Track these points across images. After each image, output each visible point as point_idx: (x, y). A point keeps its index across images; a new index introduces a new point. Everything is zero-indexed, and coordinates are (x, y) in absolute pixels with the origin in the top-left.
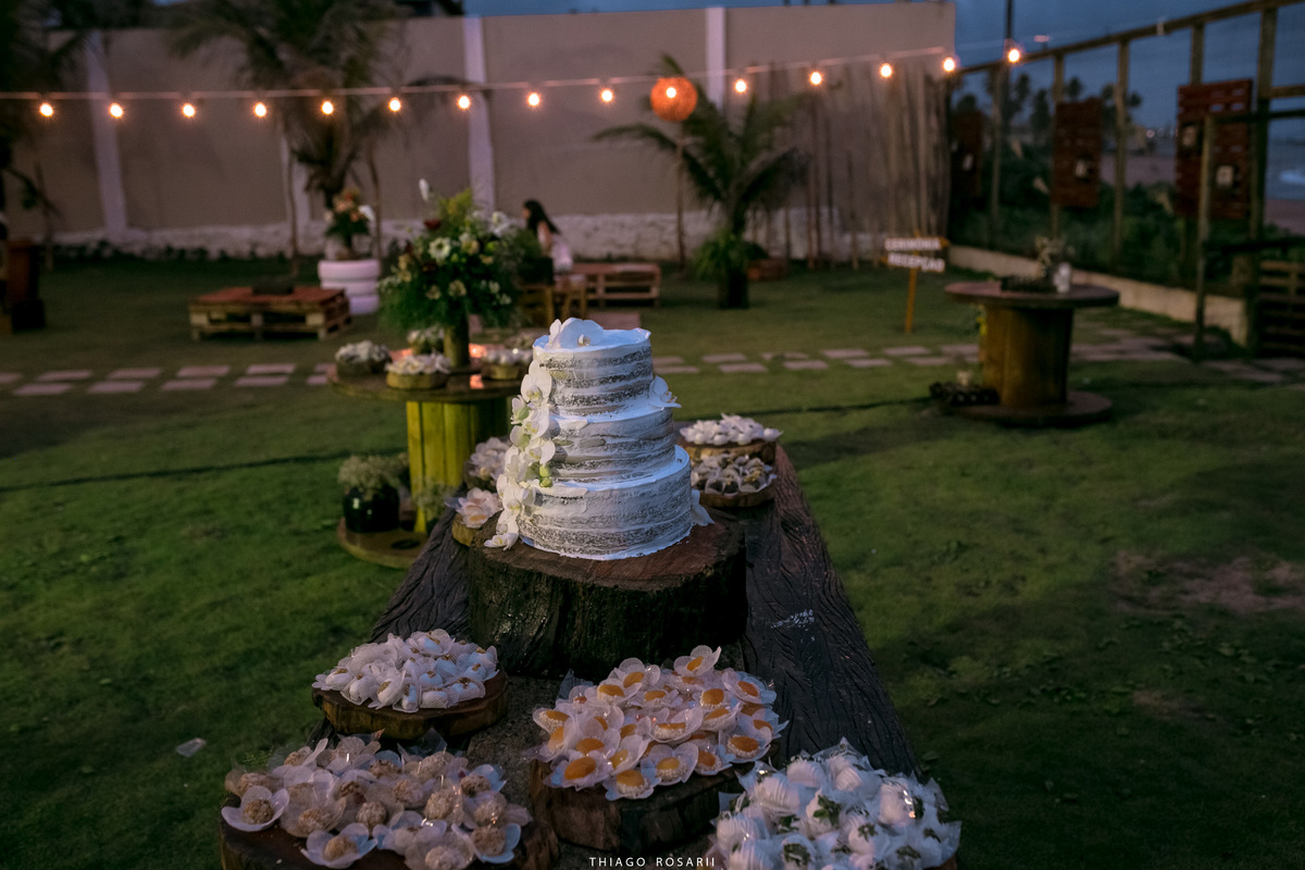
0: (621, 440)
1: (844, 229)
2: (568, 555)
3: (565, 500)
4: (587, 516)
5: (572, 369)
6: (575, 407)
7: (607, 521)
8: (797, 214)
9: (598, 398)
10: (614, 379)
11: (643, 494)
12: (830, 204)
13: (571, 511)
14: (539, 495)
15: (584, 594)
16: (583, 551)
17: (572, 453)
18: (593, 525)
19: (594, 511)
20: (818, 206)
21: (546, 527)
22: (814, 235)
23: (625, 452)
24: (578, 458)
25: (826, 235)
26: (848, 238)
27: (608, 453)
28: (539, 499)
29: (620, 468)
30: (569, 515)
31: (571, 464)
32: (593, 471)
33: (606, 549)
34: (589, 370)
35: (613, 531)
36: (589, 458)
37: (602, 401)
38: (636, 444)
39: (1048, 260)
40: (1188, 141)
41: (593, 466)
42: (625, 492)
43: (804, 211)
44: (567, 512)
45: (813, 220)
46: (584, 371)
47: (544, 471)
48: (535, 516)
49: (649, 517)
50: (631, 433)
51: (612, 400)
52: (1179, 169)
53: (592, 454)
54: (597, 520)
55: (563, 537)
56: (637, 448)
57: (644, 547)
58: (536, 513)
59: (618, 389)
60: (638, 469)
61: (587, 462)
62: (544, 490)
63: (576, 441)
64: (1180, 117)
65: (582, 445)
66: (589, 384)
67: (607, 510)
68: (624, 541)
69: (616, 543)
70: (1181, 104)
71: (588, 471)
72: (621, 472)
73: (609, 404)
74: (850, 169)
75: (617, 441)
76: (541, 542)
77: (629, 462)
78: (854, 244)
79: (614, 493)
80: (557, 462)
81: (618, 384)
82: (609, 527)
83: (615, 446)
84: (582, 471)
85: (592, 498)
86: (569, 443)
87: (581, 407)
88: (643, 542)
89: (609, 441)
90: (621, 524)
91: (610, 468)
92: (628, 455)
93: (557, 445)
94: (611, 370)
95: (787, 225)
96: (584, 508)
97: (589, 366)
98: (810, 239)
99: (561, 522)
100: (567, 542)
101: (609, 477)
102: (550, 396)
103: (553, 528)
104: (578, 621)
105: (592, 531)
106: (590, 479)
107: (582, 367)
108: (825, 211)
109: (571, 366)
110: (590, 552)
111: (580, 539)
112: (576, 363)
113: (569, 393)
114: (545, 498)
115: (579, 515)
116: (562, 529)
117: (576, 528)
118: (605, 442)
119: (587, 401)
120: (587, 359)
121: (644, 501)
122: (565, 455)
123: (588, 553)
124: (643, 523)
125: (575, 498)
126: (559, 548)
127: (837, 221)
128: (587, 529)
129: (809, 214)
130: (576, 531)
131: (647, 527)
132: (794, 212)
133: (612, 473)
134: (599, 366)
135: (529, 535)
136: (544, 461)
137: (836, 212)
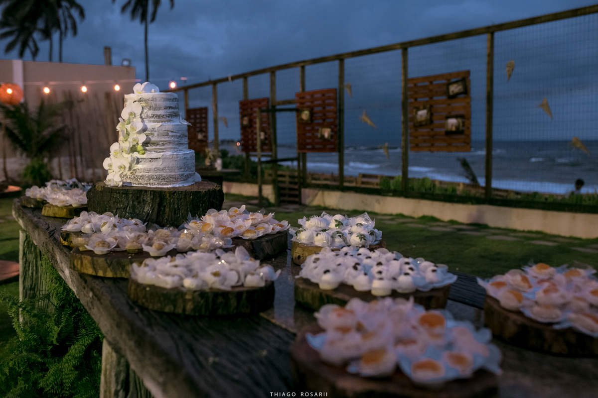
0: (175, 134)
1: (88, 167)
2: (152, 186)
3: (152, 160)
4: (162, 167)
5: (152, 102)
6: (153, 119)
7: (171, 169)
8: (65, 159)
9: (163, 115)
10: (170, 107)
11: (185, 158)
12: (81, 155)
13: (155, 165)
14: (138, 159)
15: (170, 196)
16: (158, 184)
17: (153, 139)
18: (164, 171)
19: (165, 164)
20: (75, 156)
21: (140, 174)
22: (74, 169)
23: (176, 140)
24: (157, 141)
25: (79, 169)
26: (90, 171)
27: (169, 139)
28: (138, 161)
29: (174, 146)
30: (154, 167)
31: (153, 144)
32: (163, 147)
33: (170, 182)
34: (160, 103)
35: (173, 174)
36: (161, 141)
37: (165, 117)
38: (180, 136)
39: (212, 157)
40: (246, 122)
41: (163, 145)
42: (178, 156)
43: (68, 158)
44: (153, 165)
45: (73, 162)
46: (158, 103)
47: (140, 147)
48: (134, 170)
49: (187, 168)
50: (178, 131)
51: (169, 117)
52: (242, 134)
53: (163, 139)
54: (166, 168)
55: (149, 178)
56: (180, 138)
57: (184, 183)
58: (135, 168)
59: (170, 113)
60: (181, 148)
61: (161, 143)
62: (140, 156)
63: (156, 134)
64: (241, 113)
65: (158, 135)
66: (159, 109)
67: (172, 164)
68: (176, 179)
69: (174, 180)
70: (241, 108)
71: (161, 147)
72: (174, 148)
73: (168, 119)
74: (90, 139)
75: (173, 134)
76: (137, 182)
77: (178, 144)
78: (94, 174)
79: (174, 156)
80: (145, 144)
81: (171, 110)
82: (171, 172)
83: (172, 136)
84: (158, 147)
85: (164, 159)
86: (152, 134)
87: (156, 119)
88: (184, 180)
89: (170, 134)
90: (176, 171)
91: (170, 146)
92: (177, 141)
93: (147, 136)
94: (168, 104)
95: (60, 165)
96: (161, 163)
97: (159, 101)
98: (71, 171)
99: (149, 170)
100: (151, 180)
101: (170, 150)
102: (141, 115)
103: (144, 174)
104: (167, 210)
105: (164, 174)
106: (161, 151)
107: (156, 101)
108: (78, 158)
109: (152, 100)
110: (162, 184)
111: (158, 178)
112: (153, 99)
113: (150, 113)
114: (140, 160)
115: (158, 166)
116: (149, 174)
117: (156, 172)
118: (168, 133)
119: (159, 116)
120: (159, 97)
121: (185, 161)
122: (150, 140)
123: (161, 185)
124: (184, 171)
125: (157, 159)
126: (147, 184)
127: (84, 163)
128: (162, 173)
129: (71, 160)
130: (156, 174)
131: (186, 173)
132: (62, 159)
133: (171, 148)
134: (164, 101)
135: (128, 181)
136: (140, 143)
137: (84, 159)
